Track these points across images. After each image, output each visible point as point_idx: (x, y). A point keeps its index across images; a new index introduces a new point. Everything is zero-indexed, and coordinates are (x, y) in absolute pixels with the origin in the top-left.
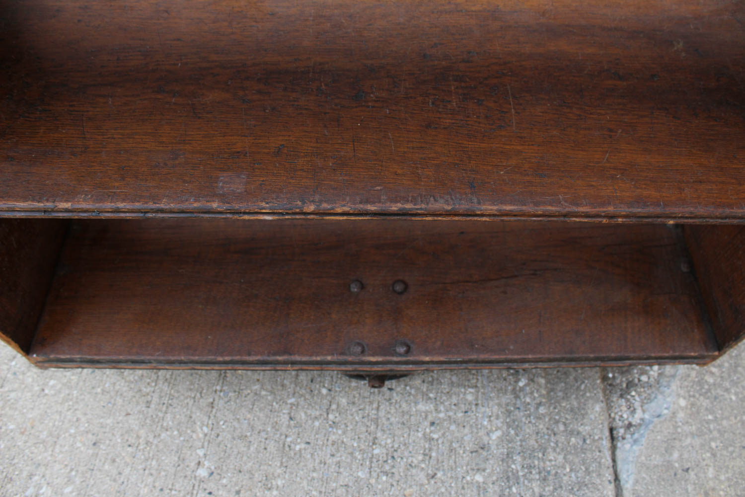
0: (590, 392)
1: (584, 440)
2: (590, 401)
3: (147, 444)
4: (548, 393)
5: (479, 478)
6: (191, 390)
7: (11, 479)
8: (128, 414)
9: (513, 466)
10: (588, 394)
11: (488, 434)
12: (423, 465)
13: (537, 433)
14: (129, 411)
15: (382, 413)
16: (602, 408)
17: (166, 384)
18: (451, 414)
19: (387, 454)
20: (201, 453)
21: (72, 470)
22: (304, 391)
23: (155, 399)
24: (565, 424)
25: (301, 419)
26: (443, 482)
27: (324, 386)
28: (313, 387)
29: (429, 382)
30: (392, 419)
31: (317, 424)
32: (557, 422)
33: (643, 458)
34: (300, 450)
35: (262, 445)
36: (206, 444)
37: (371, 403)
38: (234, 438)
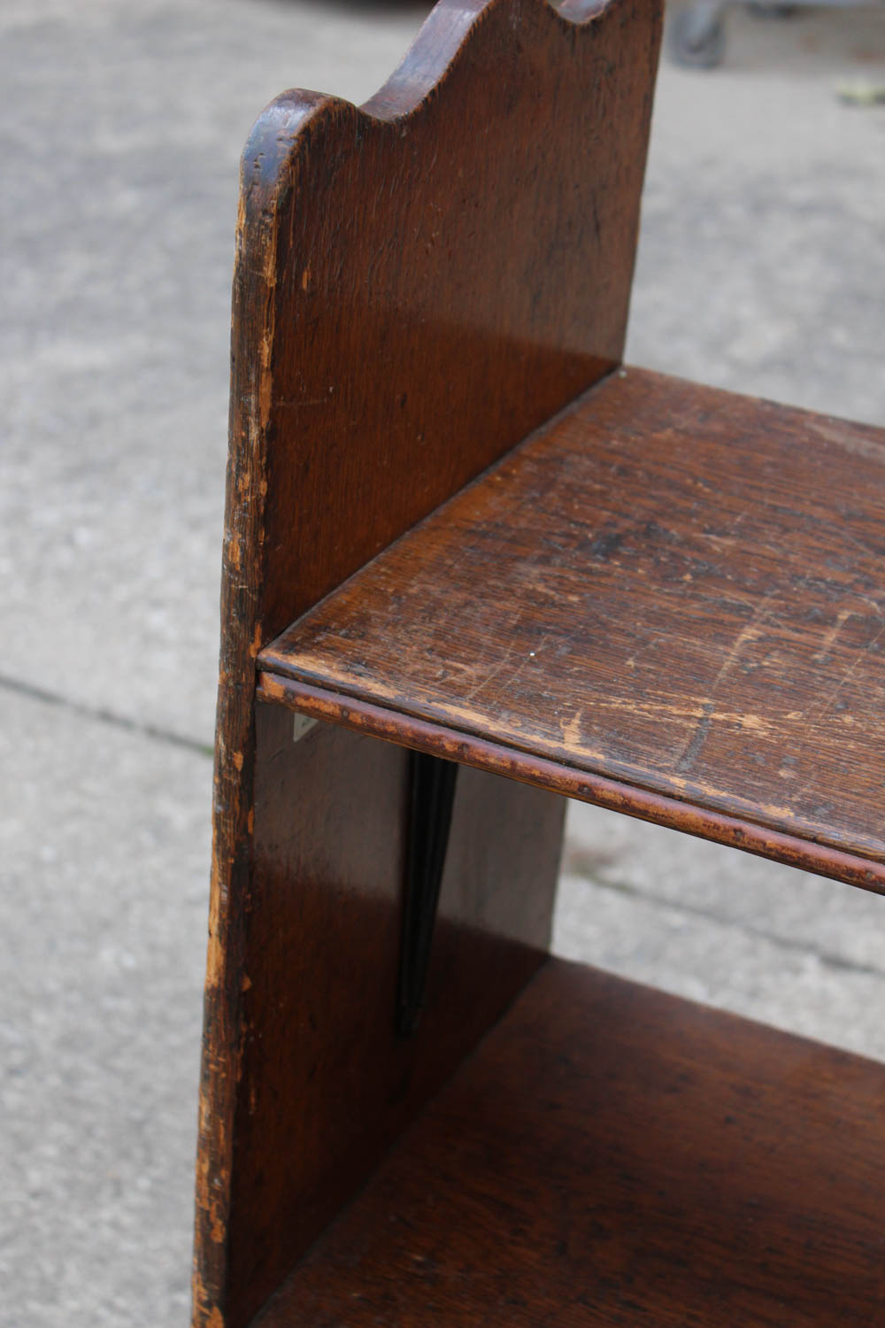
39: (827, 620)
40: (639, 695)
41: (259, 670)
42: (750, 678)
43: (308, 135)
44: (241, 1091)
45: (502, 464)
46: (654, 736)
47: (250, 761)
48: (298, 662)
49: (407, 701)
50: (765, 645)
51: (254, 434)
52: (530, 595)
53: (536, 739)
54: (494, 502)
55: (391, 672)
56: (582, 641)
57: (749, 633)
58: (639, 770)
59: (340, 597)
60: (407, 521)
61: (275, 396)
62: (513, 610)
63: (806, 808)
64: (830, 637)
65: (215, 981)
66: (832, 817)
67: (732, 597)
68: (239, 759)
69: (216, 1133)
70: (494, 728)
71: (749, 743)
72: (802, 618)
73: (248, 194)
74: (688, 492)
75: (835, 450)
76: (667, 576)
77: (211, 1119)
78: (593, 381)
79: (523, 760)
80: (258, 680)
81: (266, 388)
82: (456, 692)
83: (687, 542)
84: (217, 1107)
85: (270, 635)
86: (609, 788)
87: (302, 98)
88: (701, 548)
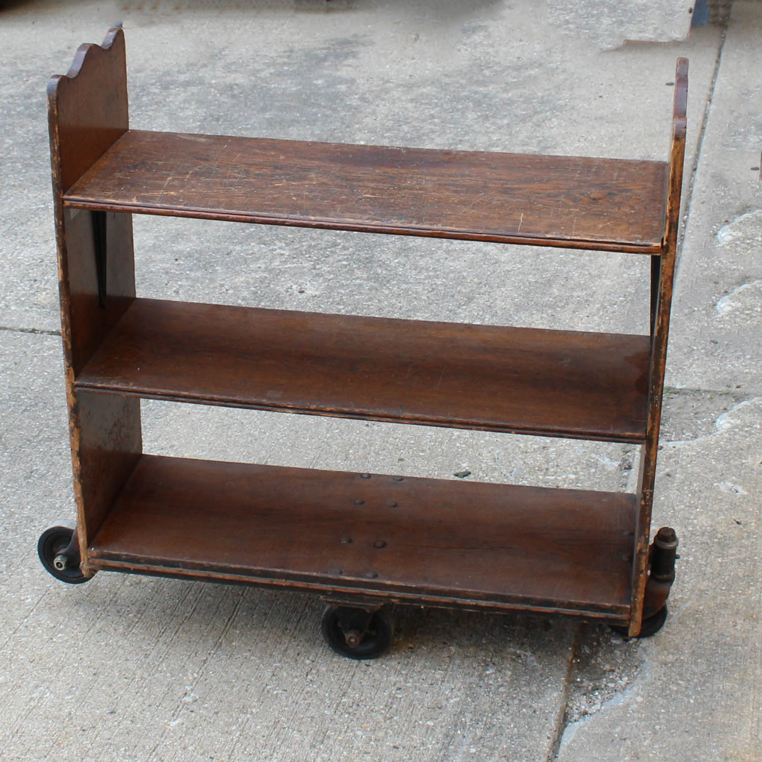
0: (552, 684)
1: (535, 712)
2: (550, 690)
3: (142, 679)
4: (512, 681)
5: (430, 723)
6: (187, 651)
7: (20, 686)
8: (127, 660)
9: (463, 719)
10: (549, 685)
11: (447, 699)
12: (383, 712)
13: (492, 703)
14: (129, 658)
15: (356, 679)
16: (559, 695)
17: (165, 646)
18: (418, 685)
19: (353, 703)
20: (188, 688)
21: (72, 687)
22: (289, 660)
23: (153, 653)
24: (520, 700)
25: (283, 676)
26: (397, 723)
27: (308, 659)
28: (298, 658)
29: (404, 664)
30: (364, 683)
31: (296, 680)
32: (514, 698)
33: (586, 728)
34: (277, 694)
35: (245, 688)
36: (194, 683)
37: (348, 672)
38: (220, 682)
39: (187, 173)
40: (147, 192)
41: (63, 200)
42: (171, 186)
43: (59, 83)
44: (70, 307)
45: (105, 154)
46: (152, 198)
47: (63, 223)
48: (72, 197)
49: (97, 200)
50: (173, 180)
51: (56, 148)
52: (119, 178)
53: (127, 202)
54: (106, 163)
55: (92, 196)
56: (133, 185)
57: (170, 178)
58: (150, 204)
59: (77, 184)
60: (87, 168)
61: (60, 138)
62: (116, 182)
63: (185, 205)
64: (188, 176)
65: (61, 279)
66: (191, 205)
67: (165, 172)
68: (61, 223)
69: (65, 319)
70: (118, 202)
71: (172, 197)
72: (180, 174)
73: (49, 98)
74: (150, 154)
75: (185, 140)
76: (149, 170)
77: (64, 316)
78: (122, 134)
79: (125, 207)
80: (63, 203)
81: (58, 137)
82: (108, 197)
83: (153, 164)
84: (65, 313)
85: (64, 193)
86: (145, 209)
87: (57, 76)
88: (156, 164)
